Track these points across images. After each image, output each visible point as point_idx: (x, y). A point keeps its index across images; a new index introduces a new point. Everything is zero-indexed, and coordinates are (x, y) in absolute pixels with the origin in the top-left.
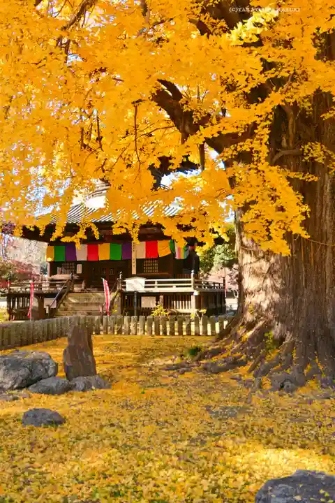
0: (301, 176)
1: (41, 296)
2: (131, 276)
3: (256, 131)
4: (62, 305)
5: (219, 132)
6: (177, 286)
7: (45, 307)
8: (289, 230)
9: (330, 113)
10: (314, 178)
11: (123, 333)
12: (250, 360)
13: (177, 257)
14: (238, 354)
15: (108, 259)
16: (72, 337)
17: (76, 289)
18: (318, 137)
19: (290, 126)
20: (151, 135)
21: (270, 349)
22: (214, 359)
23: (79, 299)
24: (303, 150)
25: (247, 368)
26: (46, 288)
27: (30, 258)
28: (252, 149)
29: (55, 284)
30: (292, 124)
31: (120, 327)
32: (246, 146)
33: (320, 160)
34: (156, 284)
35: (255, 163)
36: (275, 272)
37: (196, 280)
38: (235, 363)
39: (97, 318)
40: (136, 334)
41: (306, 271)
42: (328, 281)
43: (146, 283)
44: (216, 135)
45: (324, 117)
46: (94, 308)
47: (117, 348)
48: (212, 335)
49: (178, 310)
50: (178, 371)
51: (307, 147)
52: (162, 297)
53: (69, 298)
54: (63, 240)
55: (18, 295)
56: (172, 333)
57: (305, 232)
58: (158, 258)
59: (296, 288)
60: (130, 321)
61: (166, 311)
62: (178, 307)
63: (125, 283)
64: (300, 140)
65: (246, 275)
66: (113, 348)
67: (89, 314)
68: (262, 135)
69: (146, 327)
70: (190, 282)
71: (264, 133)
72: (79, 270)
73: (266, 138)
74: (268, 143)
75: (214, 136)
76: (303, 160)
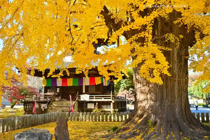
0: (164, 48)
1: (40, 103)
2: (83, 94)
3: (146, 28)
4: (50, 107)
5: (130, 28)
6: (104, 99)
7: (42, 108)
8: (162, 72)
9: (177, 21)
10: (170, 49)
11: (79, 120)
12: (141, 133)
13: (104, 85)
14: (135, 130)
15: (72, 85)
16: (59, 122)
17: (56, 100)
18: (171, 31)
19: (159, 26)
20: (93, 29)
21: (150, 127)
22: (124, 133)
23: (58, 104)
24: (165, 37)
25: (140, 136)
26: (42, 99)
27: (34, 85)
28: (145, 36)
29: (46, 97)
30: (160, 25)
31: (78, 117)
32: (142, 35)
33: (173, 41)
34: (94, 97)
35: (146, 42)
36: (152, 91)
37: (113, 96)
38: (134, 134)
39: (67, 113)
40: (86, 121)
41: (166, 91)
42: (176, 96)
43: (90, 97)
44: (129, 30)
45: (174, 23)
46: (65, 108)
47: (78, 128)
48: (121, 121)
49: (104, 109)
50: (108, 138)
51: (166, 35)
52: (97, 103)
53: (53, 104)
54: (52, 76)
55: (29, 102)
56: (103, 120)
57: (169, 73)
58: (95, 85)
59: (162, 99)
60: (83, 115)
61: (99, 110)
62: (104, 108)
63: (80, 97)
64: (163, 32)
65: (138, 93)
66: (76, 127)
67: (63, 111)
68: (149, 30)
69: (90, 117)
70: (110, 96)
71: (150, 29)
72: (58, 91)
73: (151, 31)
74: (152, 33)
75: (128, 30)
76: (165, 41)
